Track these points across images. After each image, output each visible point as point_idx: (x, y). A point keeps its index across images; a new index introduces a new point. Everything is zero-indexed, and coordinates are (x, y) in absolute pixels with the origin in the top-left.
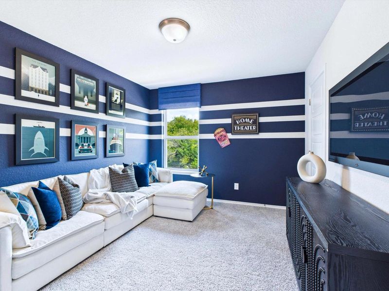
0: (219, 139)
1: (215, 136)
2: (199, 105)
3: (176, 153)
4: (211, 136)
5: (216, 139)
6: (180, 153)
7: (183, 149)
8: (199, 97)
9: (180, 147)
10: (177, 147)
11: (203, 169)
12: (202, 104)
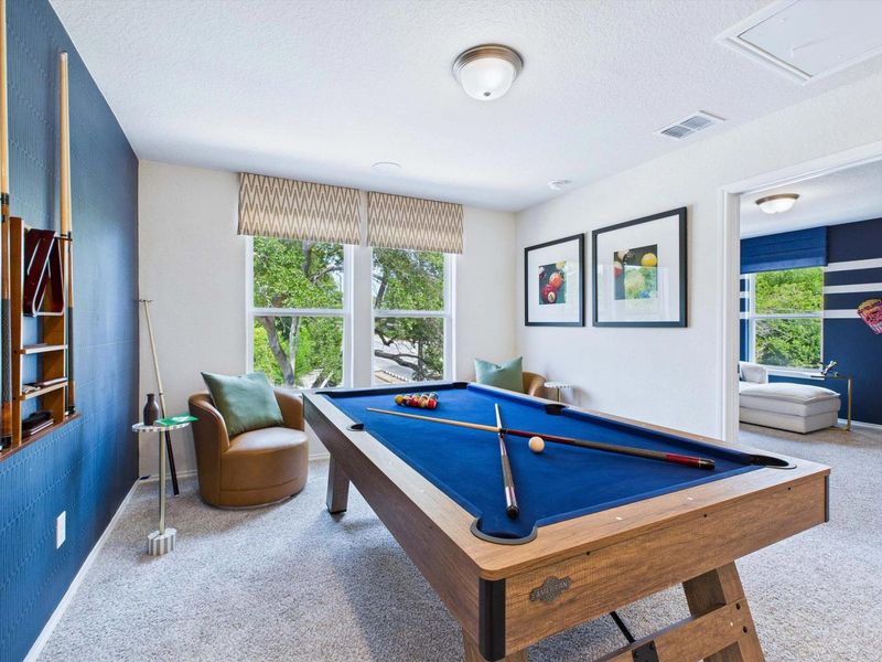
0: (868, 318)
1: (859, 313)
2: (821, 262)
3: (767, 349)
4: (852, 314)
5: (861, 319)
6: (778, 353)
7: (790, 341)
8: (824, 249)
9: (778, 334)
10: (768, 336)
11: (830, 366)
12: (828, 261)
